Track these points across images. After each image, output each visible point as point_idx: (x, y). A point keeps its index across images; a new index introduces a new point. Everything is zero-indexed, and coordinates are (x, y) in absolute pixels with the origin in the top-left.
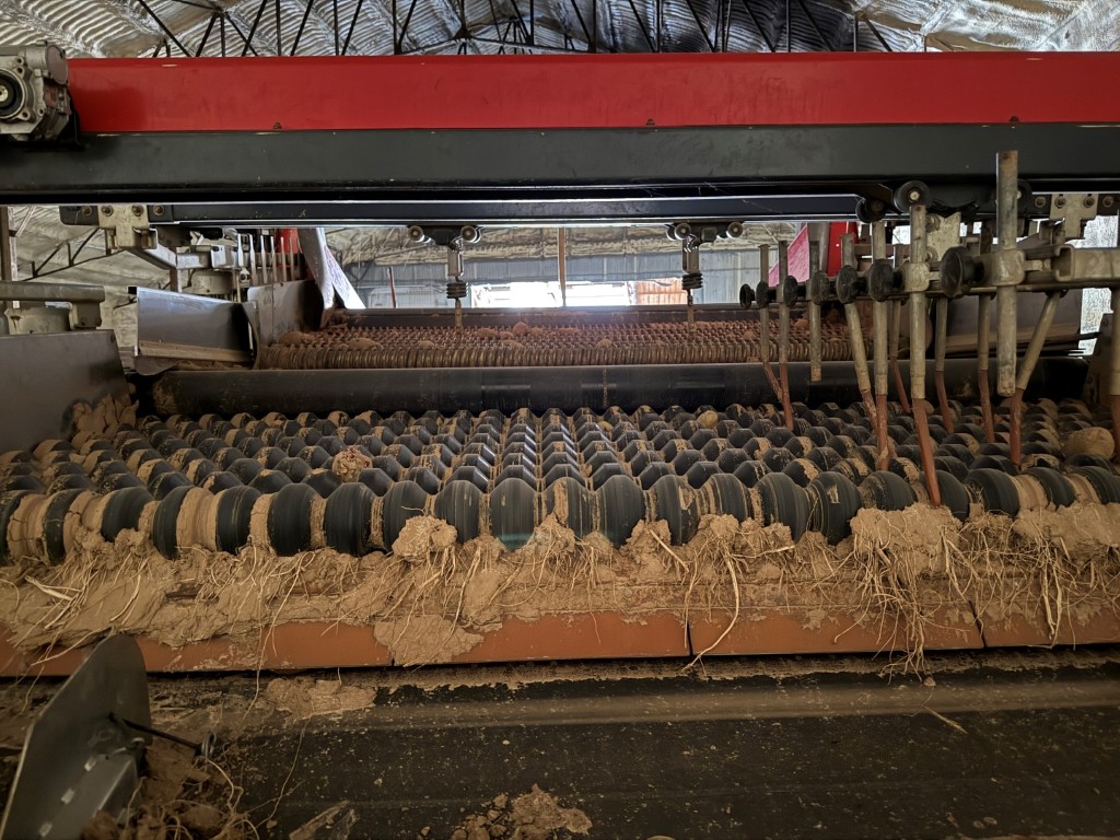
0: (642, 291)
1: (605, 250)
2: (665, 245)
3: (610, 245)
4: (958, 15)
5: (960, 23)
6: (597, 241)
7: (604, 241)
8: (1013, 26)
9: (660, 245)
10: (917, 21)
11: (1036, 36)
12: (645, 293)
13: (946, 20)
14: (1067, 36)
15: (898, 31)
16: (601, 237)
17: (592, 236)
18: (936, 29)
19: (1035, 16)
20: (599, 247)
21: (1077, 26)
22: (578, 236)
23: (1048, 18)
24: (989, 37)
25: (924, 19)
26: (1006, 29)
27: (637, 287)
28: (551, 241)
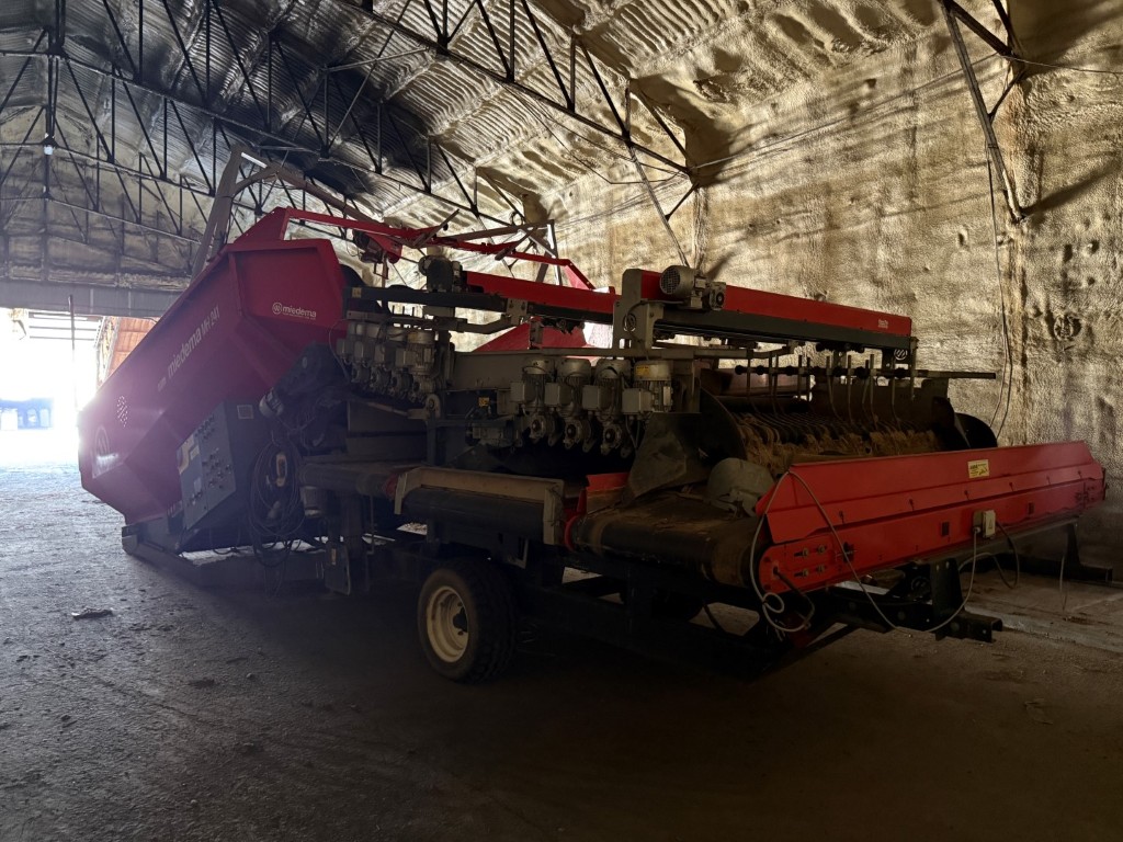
0: (125, 327)
1: (94, 280)
2: (164, 283)
3: (99, 276)
4: (505, 160)
5: (503, 167)
6: (83, 270)
7: (92, 270)
8: (538, 178)
9: (159, 283)
10: (473, 155)
11: (550, 188)
12: (128, 330)
13: (495, 161)
14: (571, 195)
15: (456, 158)
16: (87, 266)
17: (75, 263)
18: (486, 165)
19: (553, 176)
20: (85, 275)
21: (578, 190)
22: (57, 259)
23: (560, 180)
24: (520, 181)
25: (479, 156)
26: (533, 179)
27: (121, 323)
28: (19, 262)
